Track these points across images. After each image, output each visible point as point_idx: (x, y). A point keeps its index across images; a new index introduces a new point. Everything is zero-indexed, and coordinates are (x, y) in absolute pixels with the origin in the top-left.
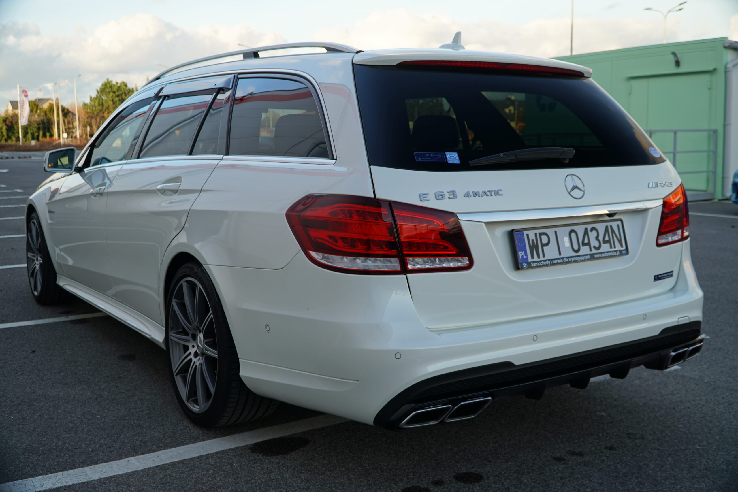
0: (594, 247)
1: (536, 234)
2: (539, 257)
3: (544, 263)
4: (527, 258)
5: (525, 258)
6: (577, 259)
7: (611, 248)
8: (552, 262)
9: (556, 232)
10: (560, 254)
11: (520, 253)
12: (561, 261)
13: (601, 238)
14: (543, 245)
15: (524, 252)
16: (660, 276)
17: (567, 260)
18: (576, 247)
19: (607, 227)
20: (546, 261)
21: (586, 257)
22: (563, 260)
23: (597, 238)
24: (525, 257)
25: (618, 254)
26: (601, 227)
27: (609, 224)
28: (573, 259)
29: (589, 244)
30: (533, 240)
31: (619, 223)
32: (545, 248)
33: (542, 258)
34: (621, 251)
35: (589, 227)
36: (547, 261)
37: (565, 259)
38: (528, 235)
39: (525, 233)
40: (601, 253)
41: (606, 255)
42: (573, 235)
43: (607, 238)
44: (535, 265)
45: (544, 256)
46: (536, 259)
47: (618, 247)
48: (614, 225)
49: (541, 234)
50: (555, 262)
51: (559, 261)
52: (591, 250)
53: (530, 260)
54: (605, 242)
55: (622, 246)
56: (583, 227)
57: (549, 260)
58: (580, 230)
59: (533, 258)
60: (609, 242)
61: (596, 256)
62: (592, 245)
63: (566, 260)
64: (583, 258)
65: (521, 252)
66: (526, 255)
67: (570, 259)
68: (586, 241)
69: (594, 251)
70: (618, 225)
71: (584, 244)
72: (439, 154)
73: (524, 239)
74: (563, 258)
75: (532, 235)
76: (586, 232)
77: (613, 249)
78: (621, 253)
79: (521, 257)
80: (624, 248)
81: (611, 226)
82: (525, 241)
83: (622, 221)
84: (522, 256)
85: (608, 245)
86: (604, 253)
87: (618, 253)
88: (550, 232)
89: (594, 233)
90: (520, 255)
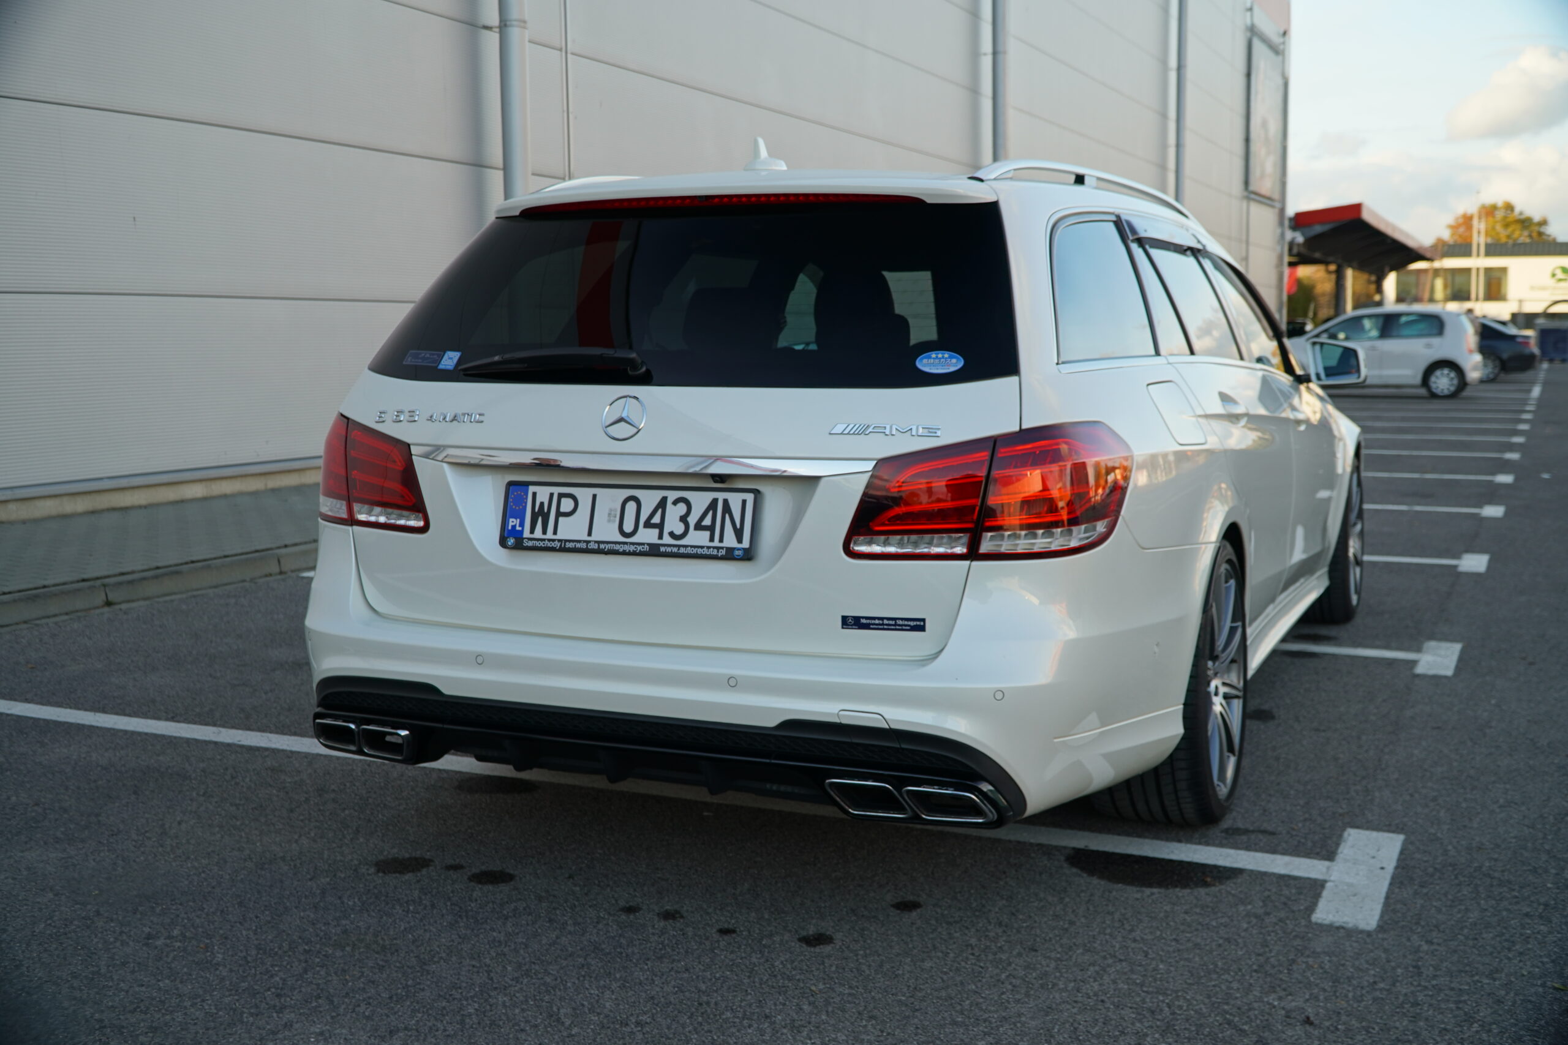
0: (672, 534)
1: (552, 495)
2: (544, 532)
3: (549, 544)
4: (522, 532)
5: (519, 531)
6: (617, 547)
7: (712, 539)
8: (565, 544)
9: (594, 496)
10: (590, 534)
11: (511, 520)
12: (584, 546)
13: (692, 520)
14: (559, 514)
15: (518, 520)
16: (863, 621)
17: (596, 546)
18: (628, 527)
19: (715, 502)
20: (553, 540)
21: (639, 548)
22: (587, 545)
23: (684, 519)
24: (518, 528)
25: (720, 554)
26: (700, 501)
27: (721, 496)
28: (608, 547)
29: (660, 526)
30: (542, 504)
31: (750, 498)
32: (561, 519)
33: (550, 535)
34: (730, 550)
35: (672, 495)
36: (556, 542)
37: (592, 544)
38: (534, 494)
39: (532, 489)
40: (679, 546)
41: (689, 550)
42: (631, 506)
43: (707, 522)
44: (530, 544)
45: (555, 533)
46: (538, 533)
47: (730, 541)
48: (735, 500)
49: (561, 496)
50: (568, 545)
51: (578, 545)
52: (661, 537)
53: (526, 534)
54: (699, 527)
55: (740, 540)
56: (661, 494)
57: (559, 541)
58: (649, 499)
59: (532, 531)
60: (711, 528)
61: (662, 549)
62: (667, 530)
63: (592, 546)
64: (632, 548)
65: (514, 520)
66: (522, 524)
67: (602, 546)
68: (656, 519)
69: (667, 540)
70: (744, 502)
71: (648, 524)
72: (433, 354)
73: (527, 498)
74: (588, 542)
75: (543, 494)
76: (662, 504)
77: (716, 543)
78: (729, 555)
79: (510, 528)
80: (746, 544)
81: (726, 502)
82: (526, 503)
83: (757, 493)
84: (514, 527)
85: (707, 534)
86: (686, 546)
87: (723, 552)
88: (584, 495)
89: (682, 508)
90: (511, 524)
